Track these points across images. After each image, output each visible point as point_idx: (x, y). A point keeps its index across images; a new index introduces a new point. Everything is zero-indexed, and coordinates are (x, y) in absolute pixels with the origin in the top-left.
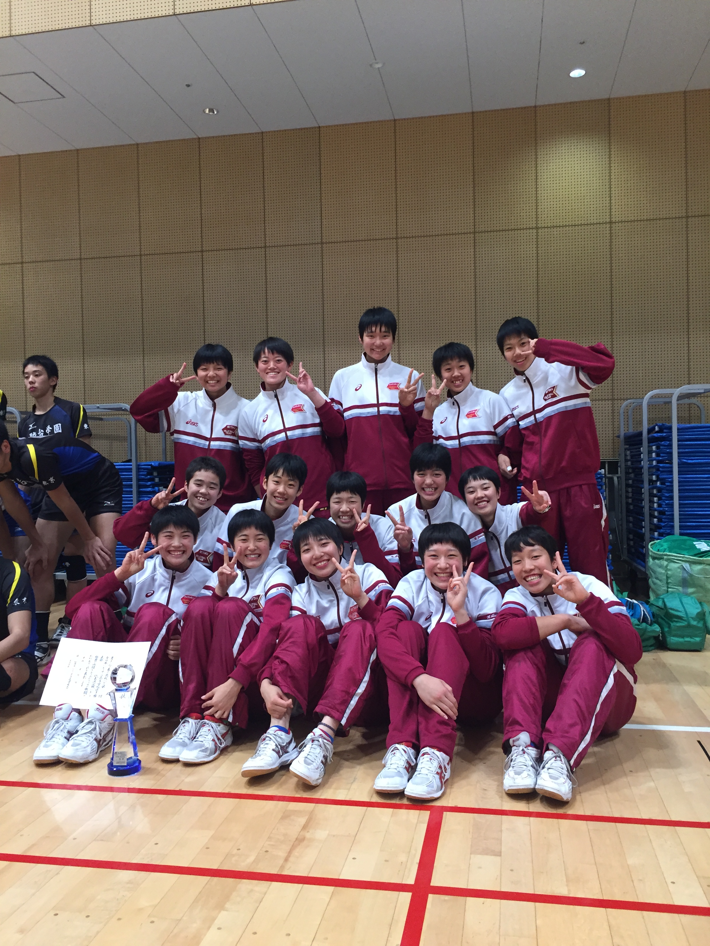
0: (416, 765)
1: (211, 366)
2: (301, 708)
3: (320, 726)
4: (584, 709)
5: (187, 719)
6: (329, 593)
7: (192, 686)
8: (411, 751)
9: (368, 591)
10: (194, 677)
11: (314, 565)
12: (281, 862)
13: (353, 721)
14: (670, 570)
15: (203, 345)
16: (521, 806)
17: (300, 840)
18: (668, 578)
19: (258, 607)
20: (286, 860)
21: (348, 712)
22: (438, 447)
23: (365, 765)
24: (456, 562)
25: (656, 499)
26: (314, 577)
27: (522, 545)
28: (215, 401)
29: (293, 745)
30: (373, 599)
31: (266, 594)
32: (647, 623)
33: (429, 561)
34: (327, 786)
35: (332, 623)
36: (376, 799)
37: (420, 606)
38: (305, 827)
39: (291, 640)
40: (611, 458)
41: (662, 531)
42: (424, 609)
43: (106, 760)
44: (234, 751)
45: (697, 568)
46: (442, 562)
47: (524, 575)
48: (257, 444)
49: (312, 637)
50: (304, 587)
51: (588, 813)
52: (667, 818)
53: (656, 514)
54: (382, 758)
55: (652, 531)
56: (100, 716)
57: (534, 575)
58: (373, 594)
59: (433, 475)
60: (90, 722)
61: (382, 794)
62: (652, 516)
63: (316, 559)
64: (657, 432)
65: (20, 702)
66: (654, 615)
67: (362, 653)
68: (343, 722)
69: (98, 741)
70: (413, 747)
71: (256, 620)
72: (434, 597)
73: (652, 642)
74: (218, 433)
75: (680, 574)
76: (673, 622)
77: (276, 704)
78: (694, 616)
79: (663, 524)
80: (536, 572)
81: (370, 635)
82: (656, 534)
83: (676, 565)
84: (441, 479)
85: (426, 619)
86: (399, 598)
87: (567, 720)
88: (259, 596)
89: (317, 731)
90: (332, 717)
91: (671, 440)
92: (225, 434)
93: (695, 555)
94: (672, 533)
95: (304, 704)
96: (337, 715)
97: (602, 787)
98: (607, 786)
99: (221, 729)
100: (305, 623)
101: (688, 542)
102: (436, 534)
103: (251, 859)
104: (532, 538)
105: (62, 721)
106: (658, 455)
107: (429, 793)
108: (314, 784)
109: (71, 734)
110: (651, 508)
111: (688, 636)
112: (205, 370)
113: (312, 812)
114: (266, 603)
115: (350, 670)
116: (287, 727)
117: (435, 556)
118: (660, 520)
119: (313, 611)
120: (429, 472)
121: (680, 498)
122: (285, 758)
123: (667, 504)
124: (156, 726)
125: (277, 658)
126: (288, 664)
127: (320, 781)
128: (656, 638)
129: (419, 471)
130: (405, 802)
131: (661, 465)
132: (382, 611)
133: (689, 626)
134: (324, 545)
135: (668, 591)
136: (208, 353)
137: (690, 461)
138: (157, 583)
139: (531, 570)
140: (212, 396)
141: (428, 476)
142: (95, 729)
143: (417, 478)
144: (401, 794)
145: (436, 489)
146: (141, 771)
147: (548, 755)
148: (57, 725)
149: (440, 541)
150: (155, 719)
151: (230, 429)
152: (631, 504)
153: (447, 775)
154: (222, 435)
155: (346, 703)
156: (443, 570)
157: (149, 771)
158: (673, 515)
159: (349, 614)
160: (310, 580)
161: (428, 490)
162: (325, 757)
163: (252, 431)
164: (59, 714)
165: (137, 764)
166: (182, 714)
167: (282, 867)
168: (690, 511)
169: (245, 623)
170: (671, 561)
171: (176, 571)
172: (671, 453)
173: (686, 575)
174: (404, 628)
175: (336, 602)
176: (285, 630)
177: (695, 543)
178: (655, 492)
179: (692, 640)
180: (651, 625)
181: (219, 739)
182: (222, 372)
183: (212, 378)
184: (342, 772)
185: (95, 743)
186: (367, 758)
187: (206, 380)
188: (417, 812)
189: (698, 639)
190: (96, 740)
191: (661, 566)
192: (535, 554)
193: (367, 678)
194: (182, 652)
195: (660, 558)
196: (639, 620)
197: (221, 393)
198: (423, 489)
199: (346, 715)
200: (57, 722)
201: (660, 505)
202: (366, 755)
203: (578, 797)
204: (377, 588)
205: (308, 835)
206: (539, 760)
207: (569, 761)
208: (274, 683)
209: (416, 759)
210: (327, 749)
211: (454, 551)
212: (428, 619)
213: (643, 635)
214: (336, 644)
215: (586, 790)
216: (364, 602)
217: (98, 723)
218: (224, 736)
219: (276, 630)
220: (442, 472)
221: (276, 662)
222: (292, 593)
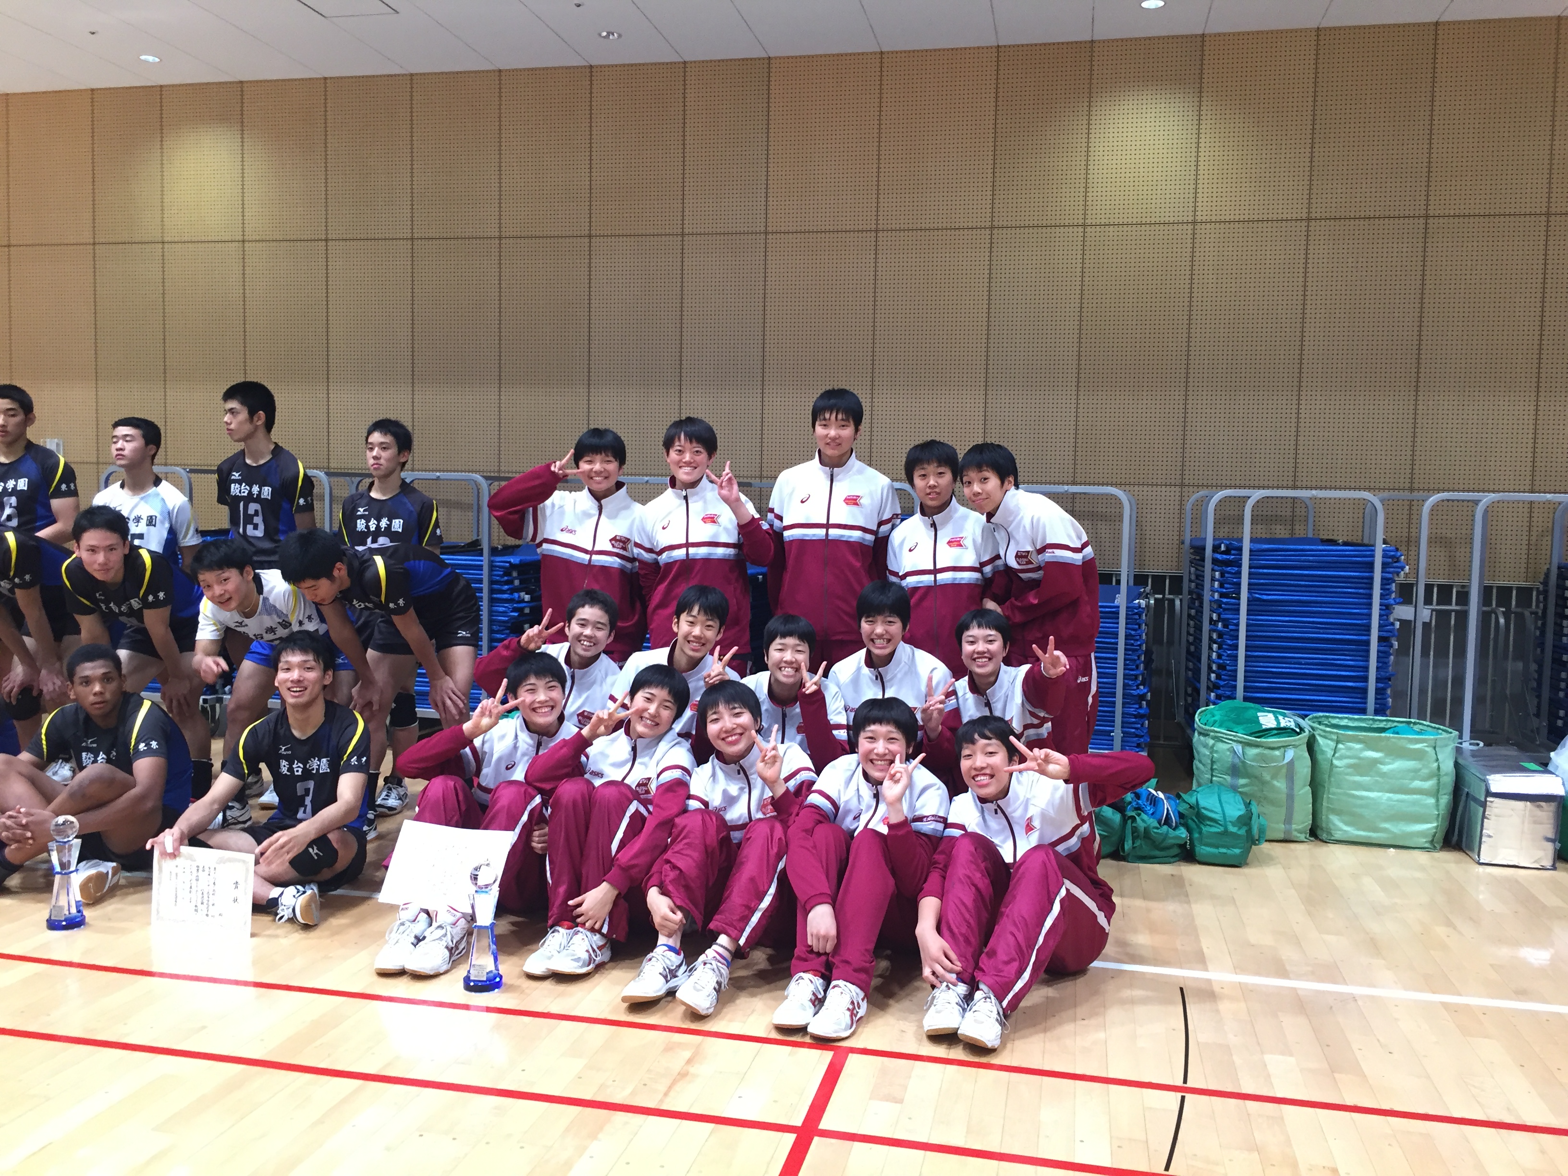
0: (825, 997)
1: (598, 457)
2: (695, 922)
3: (714, 947)
4: (1023, 945)
5: (558, 928)
6: (739, 779)
7: (562, 890)
8: (819, 982)
9: (787, 779)
10: (565, 878)
11: (723, 739)
12: (660, 1096)
13: (755, 941)
14: (1217, 752)
15: (585, 430)
16: (940, 1051)
17: (683, 1075)
18: (1213, 762)
19: (648, 792)
20: (666, 1094)
21: (748, 930)
22: (893, 588)
23: (766, 996)
24: (899, 747)
25: (1215, 646)
26: (722, 757)
27: (976, 736)
28: (603, 501)
29: (683, 968)
30: (792, 789)
31: (658, 776)
32: (1170, 826)
33: (864, 744)
34: (720, 1016)
35: (740, 818)
36: (774, 1035)
37: (847, 802)
38: (689, 1061)
39: (685, 841)
40: (1174, 572)
41: (1219, 692)
42: (854, 804)
43: (461, 973)
44: (613, 968)
45: (1252, 752)
46: (880, 747)
47: (974, 773)
48: (654, 556)
49: (712, 838)
50: (707, 768)
51: (1015, 1064)
52: (1104, 1075)
53: (1214, 667)
54: (784, 988)
55: (1209, 690)
56: (452, 919)
57: (985, 774)
58: (792, 784)
59: (884, 622)
60: (440, 927)
61: (783, 1029)
62: (1210, 670)
63: (726, 732)
64: (1223, 553)
65: (339, 892)
66: (1181, 815)
67: (768, 861)
68: (742, 941)
69: (450, 950)
70: (823, 976)
71: (642, 810)
72: (866, 791)
73: (1176, 851)
74: (604, 544)
75: (1229, 758)
76: (1205, 825)
77: (665, 918)
78: (1234, 820)
79: (1222, 683)
80: (988, 771)
81: (780, 839)
82: (1213, 695)
83: (1226, 746)
84: (896, 628)
85: (855, 818)
86: (821, 793)
87: (1002, 956)
88: (649, 779)
89: (710, 953)
90: (728, 935)
91: (1240, 566)
92: (613, 546)
93: (1251, 734)
94: (1232, 697)
95: (699, 917)
96: (734, 933)
97: (1042, 1035)
98: (1048, 1034)
99: (597, 940)
100: (703, 820)
101: (1249, 714)
102: (875, 713)
103: (628, 1091)
104: (990, 731)
105: (407, 924)
106: (1222, 585)
107: (836, 1032)
108: (703, 1013)
109: (419, 939)
110: (1210, 657)
111: (1223, 846)
112: (590, 462)
113: (699, 1046)
114: (658, 788)
115: (752, 880)
116: (678, 946)
117: (872, 739)
118: (1218, 677)
119: (716, 801)
120: (880, 619)
121: (1248, 648)
122: (673, 983)
123: (1228, 656)
124: (513, 932)
125: (668, 861)
126: (681, 870)
127: (711, 1010)
128: (1182, 846)
129: (868, 617)
130: (807, 1040)
131: (1225, 600)
132: (802, 806)
133: (1226, 833)
134: (738, 715)
135: (1211, 782)
136: (595, 441)
137: (1265, 597)
138: (519, 753)
139: (983, 768)
140: (598, 497)
141: (879, 623)
142: (445, 935)
143: (865, 626)
144: (802, 1030)
145: (889, 641)
146: (503, 988)
147: (978, 995)
148: (402, 928)
149: (879, 721)
150: (513, 924)
151: (620, 541)
152: (1191, 644)
153: (862, 1012)
154: (609, 548)
155: (746, 919)
156: (882, 757)
157: (512, 988)
158: (1236, 671)
159: (762, 807)
160: (716, 760)
161: (878, 642)
162: (719, 983)
163: (650, 539)
164: (405, 915)
165: (498, 979)
166: (550, 922)
167: (661, 1101)
168: (1261, 667)
169: (628, 814)
170: (1218, 739)
171: (543, 735)
172: (1239, 584)
173: (1237, 761)
174: (821, 832)
175: (747, 790)
176: (679, 829)
177: (1259, 714)
178: (1215, 636)
179: (1229, 852)
180: (1174, 829)
181: (594, 951)
182: (612, 466)
183: (598, 473)
184: (738, 1002)
185: (447, 953)
186: (767, 987)
187: (590, 476)
188: (818, 1052)
189: (1237, 851)
190: (447, 947)
191: (1205, 746)
192: (990, 749)
193: (772, 890)
194: (550, 843)
195: (1205, 734)
196: (1159, 822)
197: (608, 493)
198: (872, 640)
199: (745, 934)
200: (402, 924)
201: (1219, 656)
202: (769, 983)
203: (1009, 1046)
204: (798, 777)
205: (692, 1070)
206: (968, 998)
207: (1001, 1002)
208: (664, 892)
209: (825, 991)
210: (721, 975)
211: (897, 734)
212: (857, 818)
213: (1164, 840)
214: (739, 845)
215: (1019, 1038)
216: (780, 791)
217: (449, 928)
218: (600, 948)
219: (668, 825)
220: (896, 619)
221: (667, 867)
222: (690, 776)
